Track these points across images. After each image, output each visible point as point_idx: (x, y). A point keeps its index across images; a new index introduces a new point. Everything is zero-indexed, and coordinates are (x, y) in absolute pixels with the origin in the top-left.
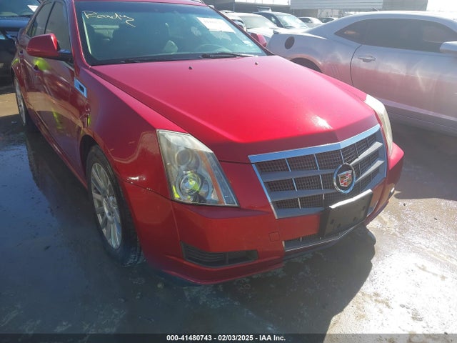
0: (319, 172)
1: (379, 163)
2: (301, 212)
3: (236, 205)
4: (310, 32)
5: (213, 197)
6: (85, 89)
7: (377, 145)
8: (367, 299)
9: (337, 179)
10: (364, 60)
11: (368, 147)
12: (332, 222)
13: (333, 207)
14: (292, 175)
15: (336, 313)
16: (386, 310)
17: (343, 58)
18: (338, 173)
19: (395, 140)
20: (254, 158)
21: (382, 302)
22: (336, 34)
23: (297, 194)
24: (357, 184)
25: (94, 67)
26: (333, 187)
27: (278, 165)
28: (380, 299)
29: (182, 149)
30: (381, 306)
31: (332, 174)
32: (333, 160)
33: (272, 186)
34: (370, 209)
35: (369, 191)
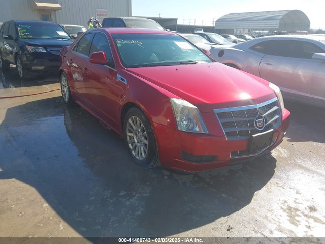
0: (247, 119)
1: (277, 117)
2: (238, 138)
3: (208, 133)
4: (234, 47)
5: (197, 129)
6: (125, 80)
7: (275, 108)
8: (272, 185)
9: (256, 122)
10: (268, 64)
11: (271, 109)
12: (254, 144)
13: (254, 136)
14: (234, 120)
15: (257, 190)
16: (282, 190)
17: (255, 63)
18: (257, 120)
19: (285, 107)
20: (216, 111)
21: (281, 186)
22: (249, 48)
23: (237, 129)
24: (266, 126)
25: (128, 69)
26: (254, 127)
27: (227, 115)
28: (279, 185)
29: (182, 106)
30: (280, 188)
31: (254, 120)
32: (254, 113)
33: (225, 125)
34: (272, 141)
35: (272, 130)
